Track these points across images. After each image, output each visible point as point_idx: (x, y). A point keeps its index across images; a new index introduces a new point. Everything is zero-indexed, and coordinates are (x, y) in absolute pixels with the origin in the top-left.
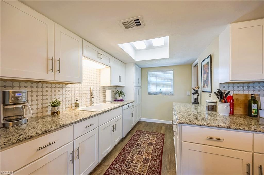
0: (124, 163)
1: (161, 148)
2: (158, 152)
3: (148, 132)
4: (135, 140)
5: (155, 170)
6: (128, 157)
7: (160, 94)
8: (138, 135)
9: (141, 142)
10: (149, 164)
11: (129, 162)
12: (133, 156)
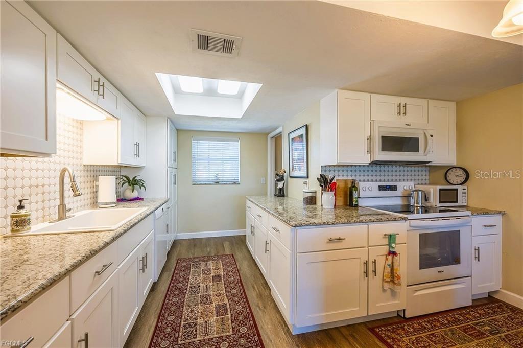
0: (179, 332)
1: (238, 279)
2: (236, 287)
3: (202, 257)
4: (181, 279)
5: (245, 319)
6: (183, 318)
7: (217, 183)
8: (183, 269)
9: (196, 279)
10: (229, 313)
11: (190, 325)
12: (192, 311)
